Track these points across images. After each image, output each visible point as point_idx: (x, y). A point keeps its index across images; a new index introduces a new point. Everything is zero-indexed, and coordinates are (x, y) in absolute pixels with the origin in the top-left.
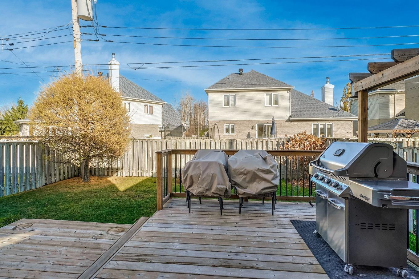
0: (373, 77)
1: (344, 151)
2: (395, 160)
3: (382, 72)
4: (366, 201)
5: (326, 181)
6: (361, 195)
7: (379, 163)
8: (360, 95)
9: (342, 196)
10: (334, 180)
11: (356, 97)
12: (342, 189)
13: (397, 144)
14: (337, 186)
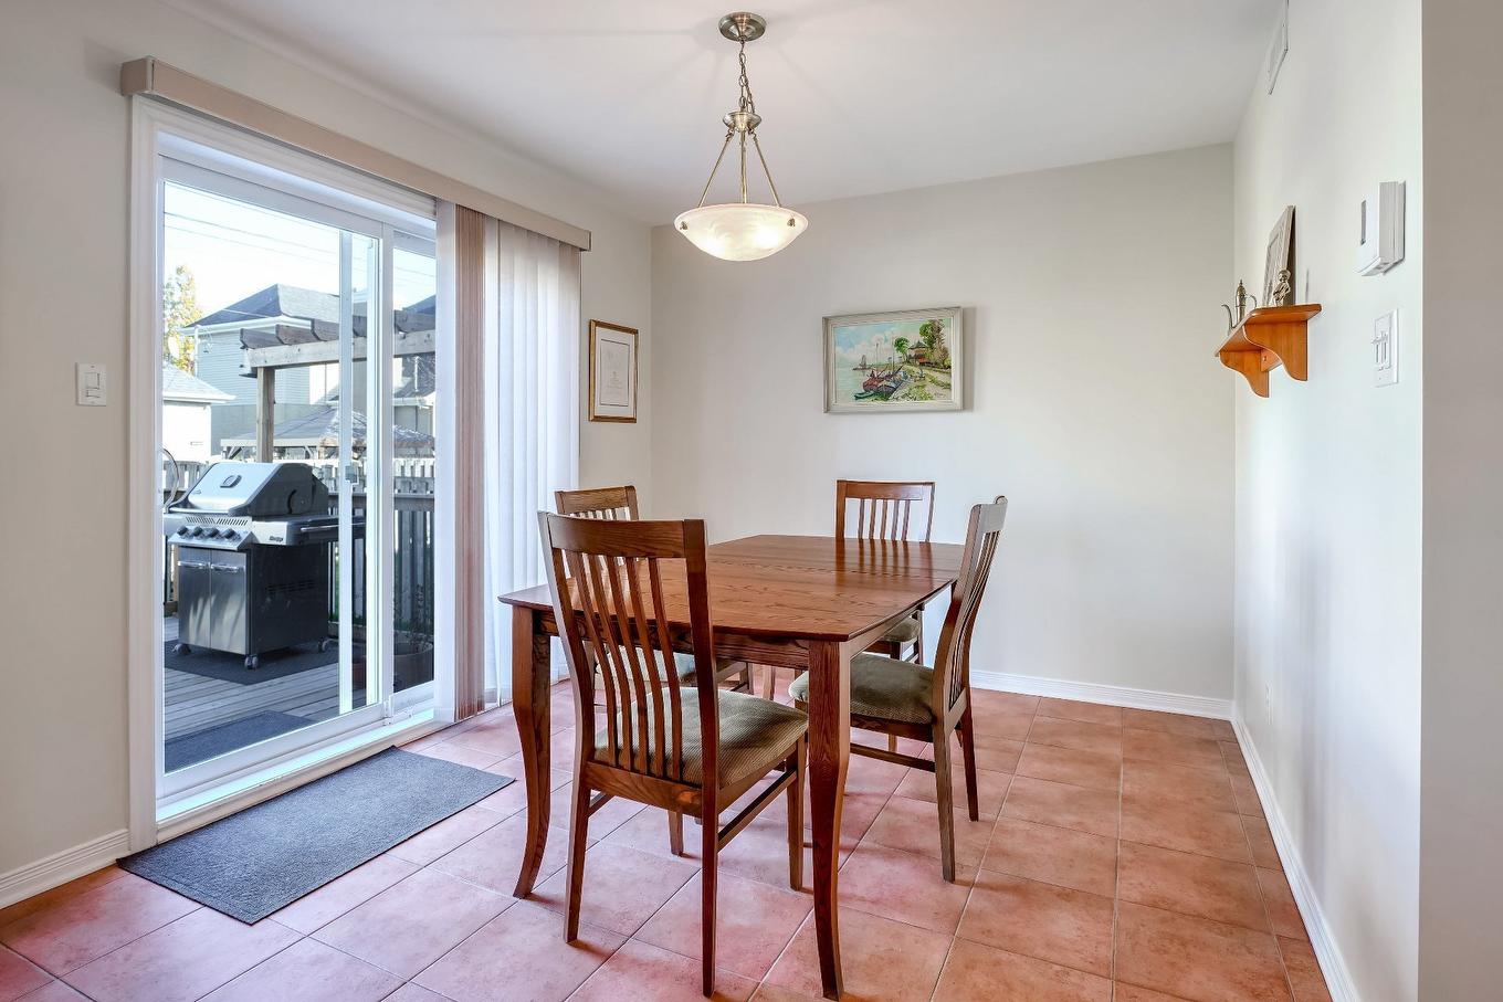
0: (284, 349)
1: (239, 479)
2: (314, 488)
3: (299, 346)
4: (279, 543)
5: (206, 533)
6: (272, 538)
7: (294, 492)
8: (261, 373)
9: (240, 550)
10: (223, 529)
11: (254, 375)
12: (240, 538)
13: (324, 470)
14: (231, 535)
